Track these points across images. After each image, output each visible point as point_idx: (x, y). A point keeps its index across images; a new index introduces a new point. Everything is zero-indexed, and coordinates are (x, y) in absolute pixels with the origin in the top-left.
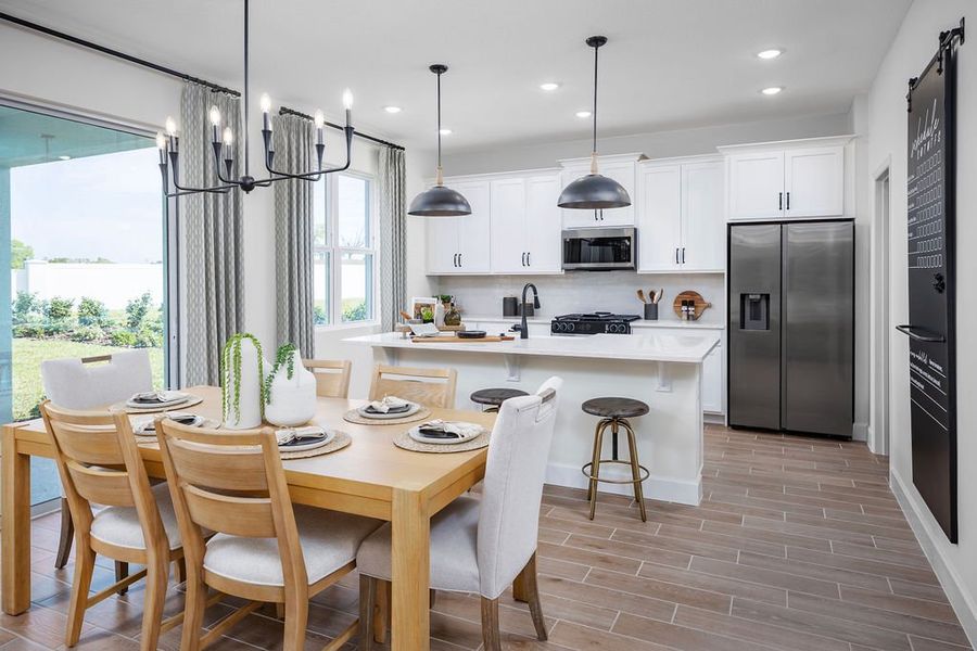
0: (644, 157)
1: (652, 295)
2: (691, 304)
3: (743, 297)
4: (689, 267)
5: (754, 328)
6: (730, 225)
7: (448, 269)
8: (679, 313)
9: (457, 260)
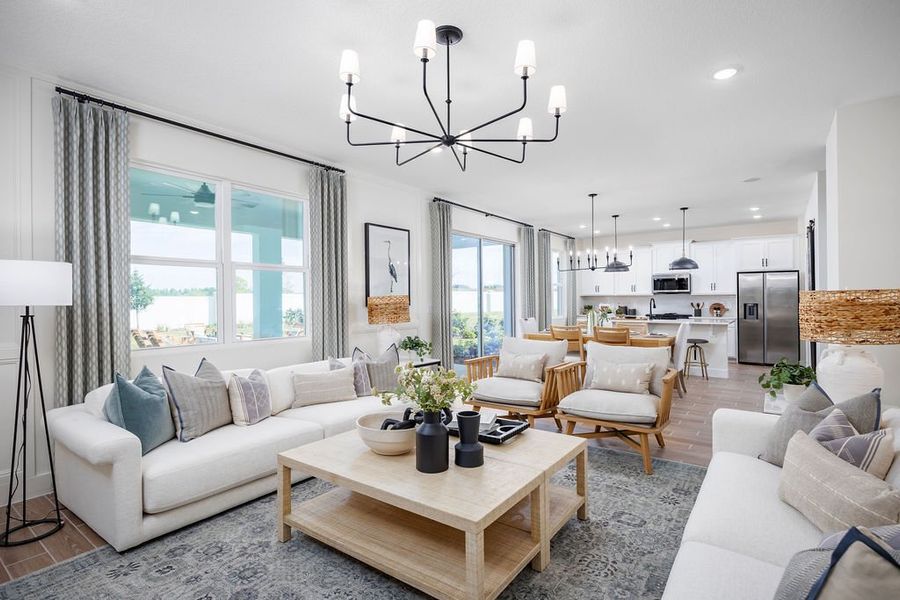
0: (694, 241)
1: (698, 305)
2: (719, 309)
3: (745, 305)
4: (717, 292)
5: (751, 320)
6: (738, 273)
7: (593, 293)
8: (712, 313)
9: (597, 289)
